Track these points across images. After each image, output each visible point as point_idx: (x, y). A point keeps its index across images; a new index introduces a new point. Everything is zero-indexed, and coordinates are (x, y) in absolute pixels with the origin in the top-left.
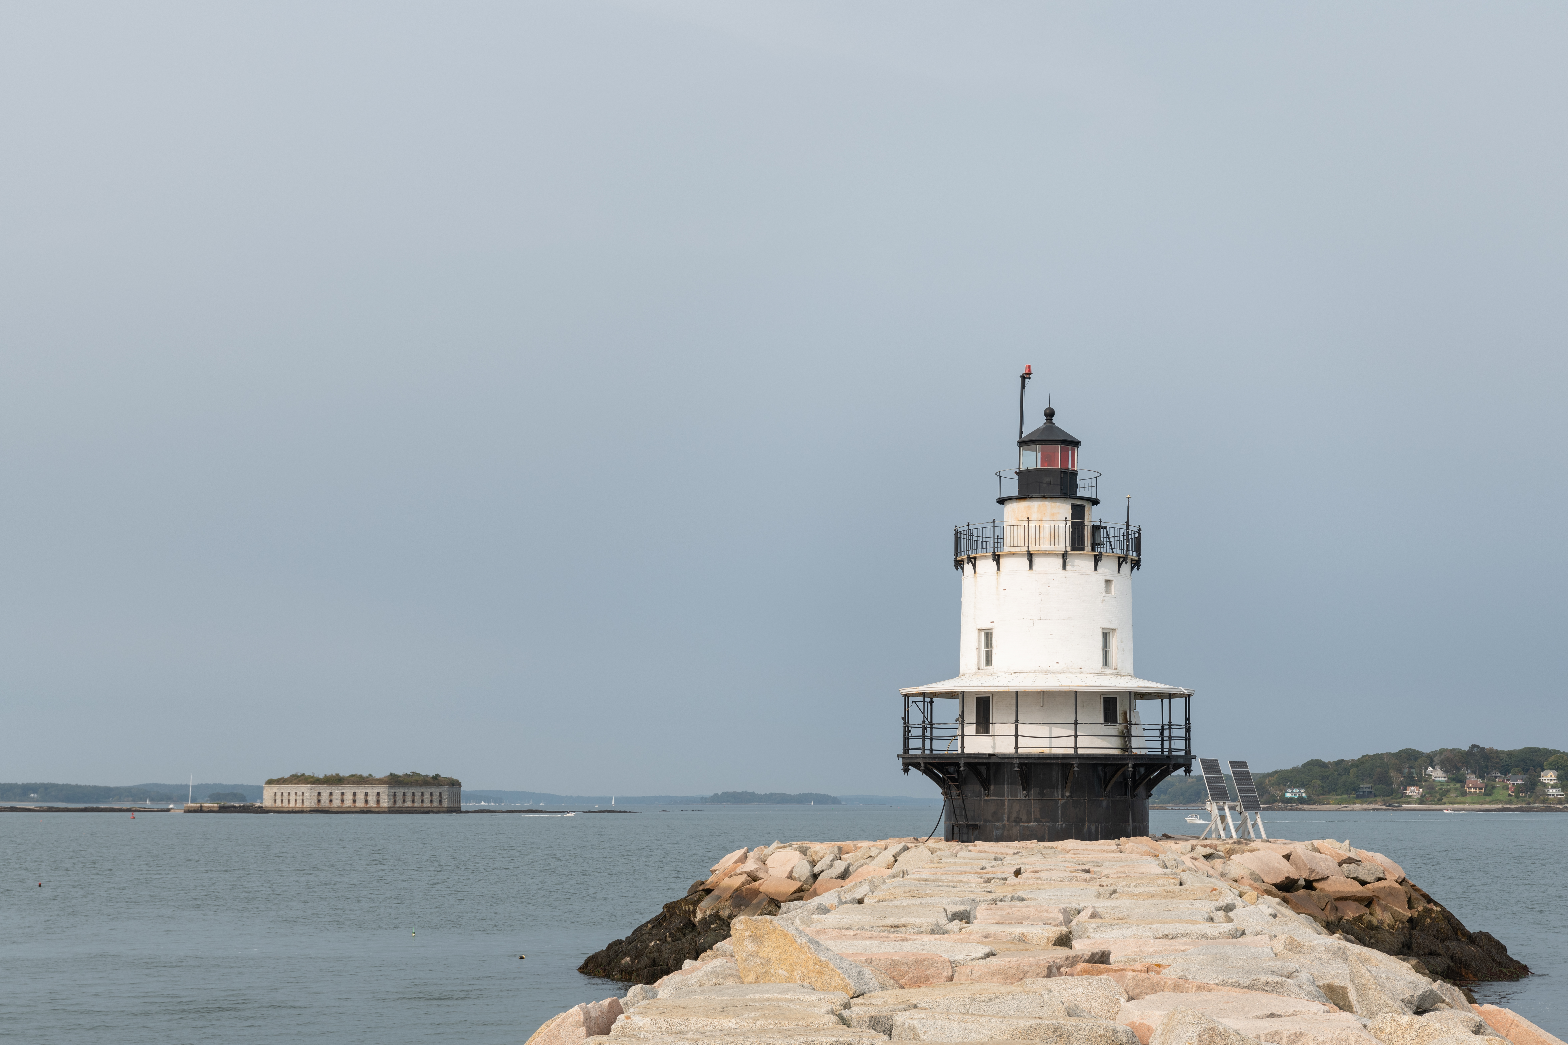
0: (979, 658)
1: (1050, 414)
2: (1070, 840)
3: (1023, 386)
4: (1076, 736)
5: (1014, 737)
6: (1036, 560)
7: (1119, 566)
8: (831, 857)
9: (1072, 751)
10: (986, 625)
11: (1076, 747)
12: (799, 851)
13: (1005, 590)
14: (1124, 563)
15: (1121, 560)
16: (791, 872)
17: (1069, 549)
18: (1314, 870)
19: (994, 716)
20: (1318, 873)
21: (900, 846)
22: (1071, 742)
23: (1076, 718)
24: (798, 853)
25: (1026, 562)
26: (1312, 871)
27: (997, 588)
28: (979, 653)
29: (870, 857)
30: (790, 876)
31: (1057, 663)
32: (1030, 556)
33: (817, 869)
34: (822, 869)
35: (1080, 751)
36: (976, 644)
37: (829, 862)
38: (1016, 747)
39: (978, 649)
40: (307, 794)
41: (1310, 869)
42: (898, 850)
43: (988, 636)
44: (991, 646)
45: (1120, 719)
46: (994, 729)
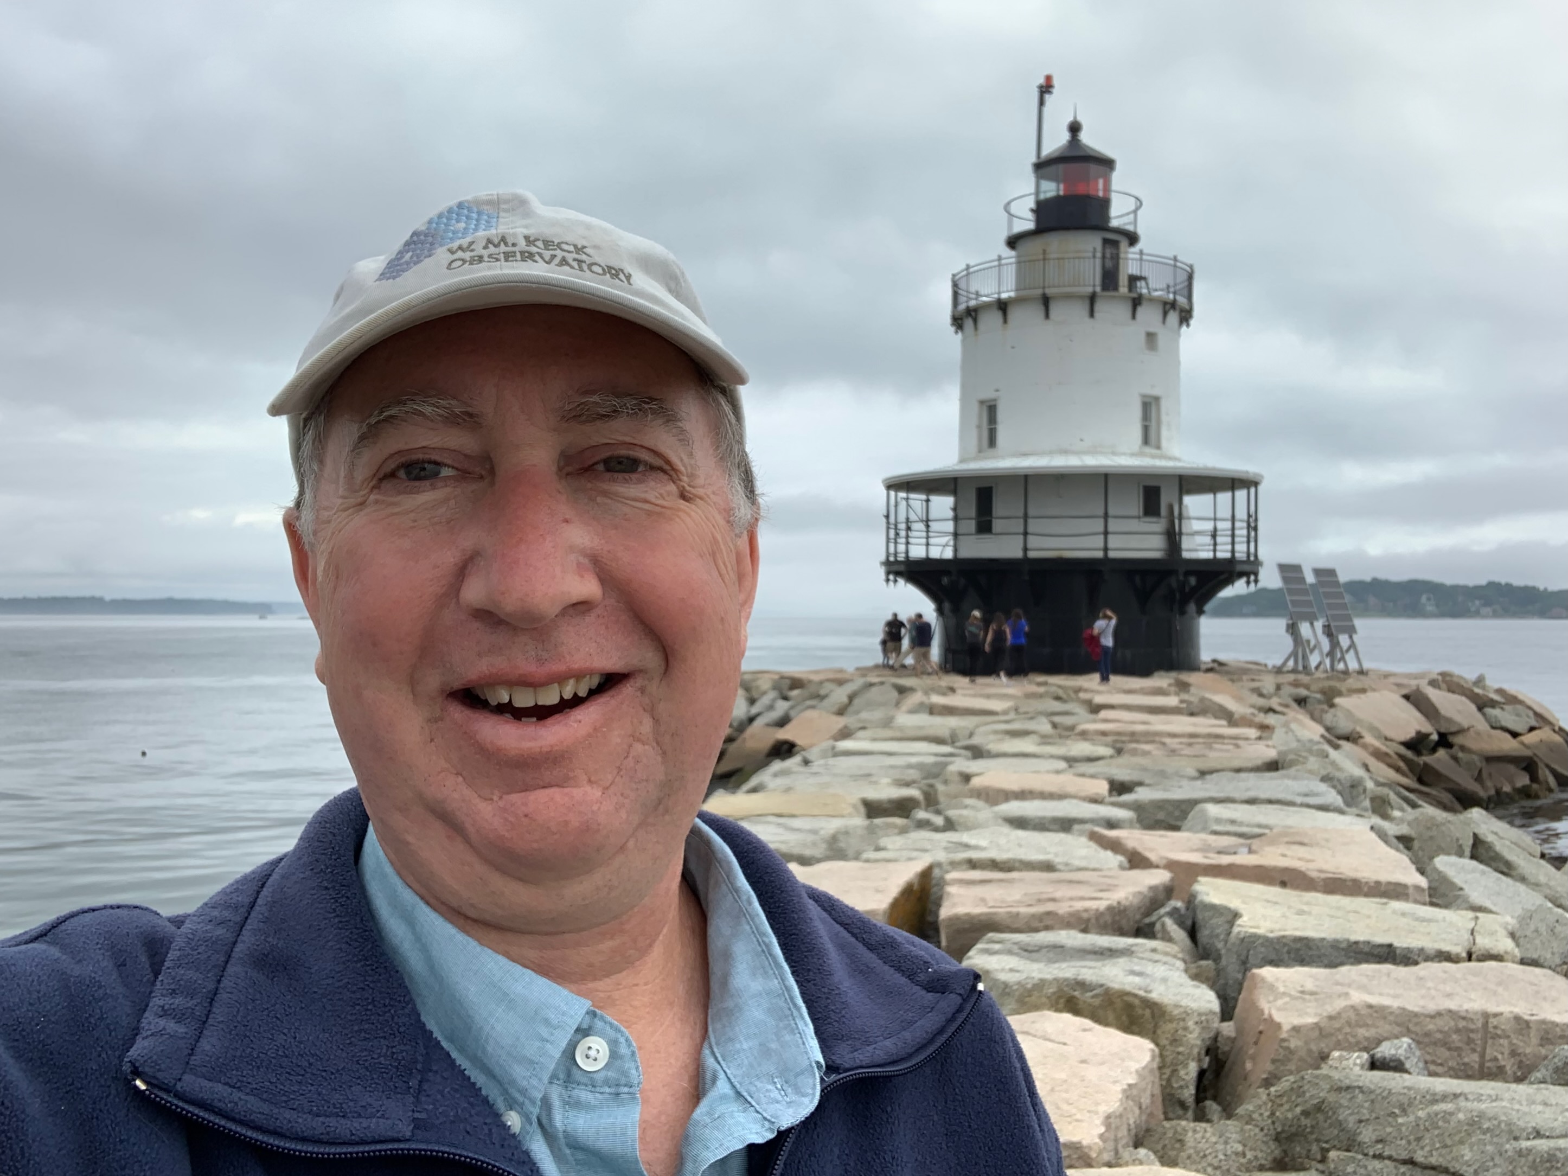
0: (980, 437)
1: (1075, 128)
3: (1042, 103)
4: (1106, 533)
5: (1022, 537)
6: (1055, 309)
7: (1165, 314)
9: (1100, 554)
10: (988, 394)
11: (1106, 549)
14: (1172, 309)
15: (1168, 306)
17: (1098, 289)
19: (999, 508)
20: (1453, 721)
22: (1099, 541)
23: (1106, 508)
25: (1041, 308)
26: (1445, 719)
28: (980, 431)
31: (1082, 440)
32: (1046, 301)
35: (1112, 554)
36: (977, 420)
38: (1025, 549)
39: (979, 425)
43: (992, 409)
44: (996, 423)
45: (1164, 511)
46: (997, 525)
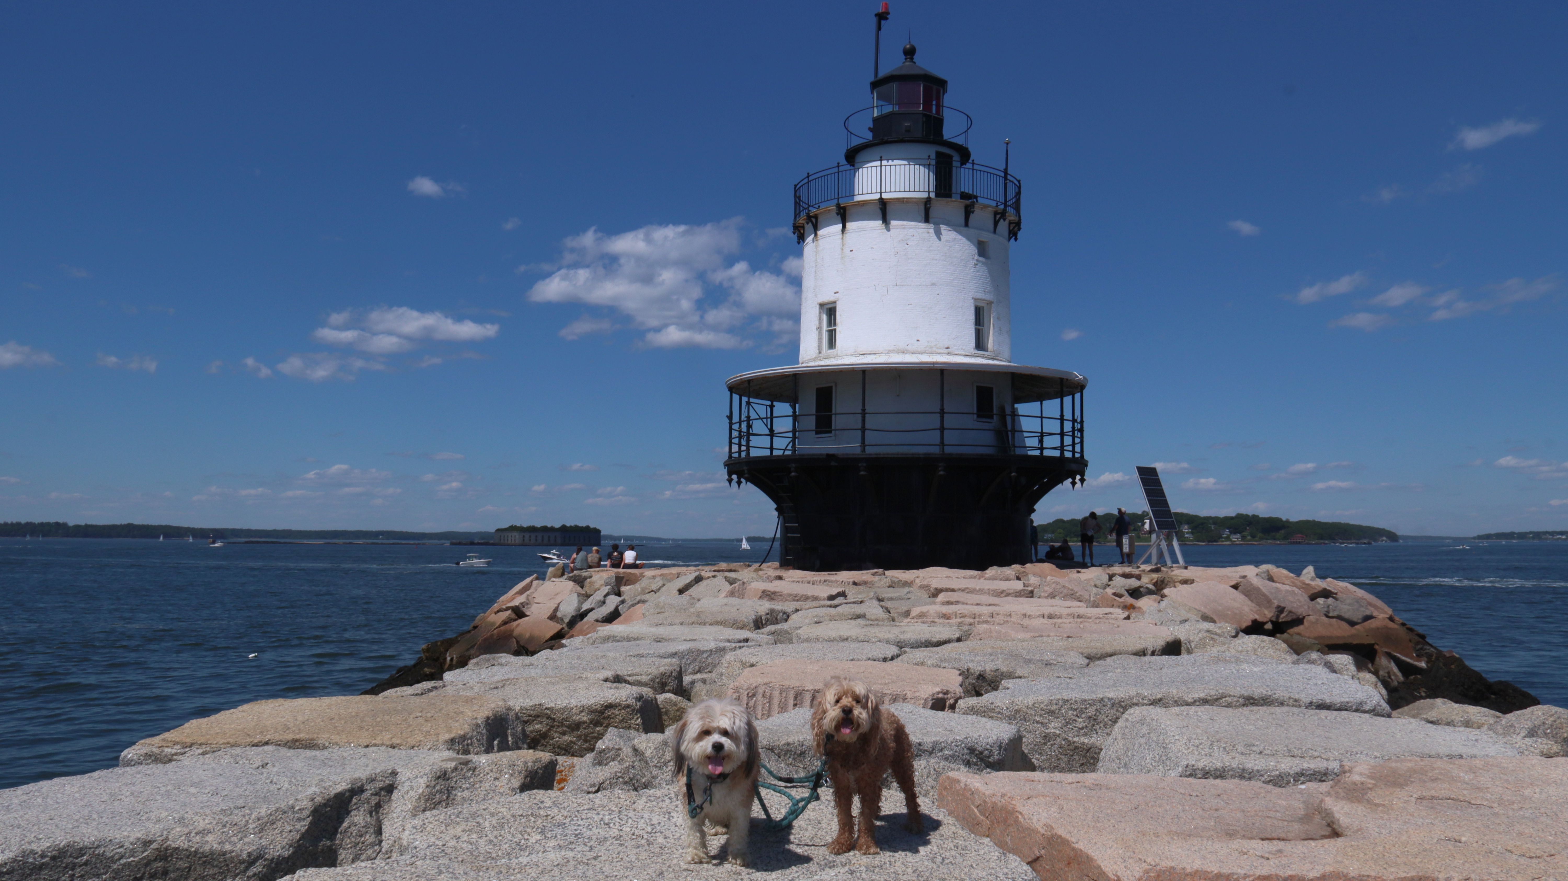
0: (820, 340)
1: (910, 52)
2: (934, 568)
3: (879, 28)
4: (942, 429)
5: (860, 432)
6: (891, 214)
7: (996, 224)
8: (606, 589)
9: (937, 450)
10: (827, 298)
11: (942, 444)
12: (574, 581)
13: (851, 251)
14: (1002, 220)
15: (998, 216)
16: (556, 610)
17: (932, 195)
18: (1284, 608)
19: (838, 406)
20: (1290, 612)
21: (691, 577)
22: (935, 437)
23: (942, 405)
24: (571, 583)
26: (1281, 610)
27: (842, 250)
28: (820, 333)
29: (652, 591)
30: (553, 617)
31: (918, 341)
32: (883, 206)
33: (585, 606)
34: (591, 607)
35: (948, 450)
36: (817, 323)
37: (601, 598)
38: (863, 444)
39: (820, 328)
40: (517, 537)
41: (1278, 607)
42: (687, 581)
43: (830, 311)
44: (835, 324)
45: (996, 413)
46: (836, 423)
